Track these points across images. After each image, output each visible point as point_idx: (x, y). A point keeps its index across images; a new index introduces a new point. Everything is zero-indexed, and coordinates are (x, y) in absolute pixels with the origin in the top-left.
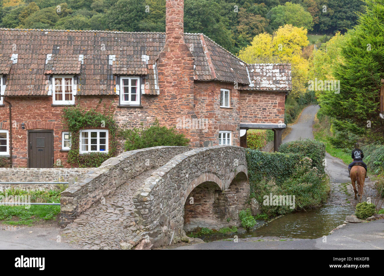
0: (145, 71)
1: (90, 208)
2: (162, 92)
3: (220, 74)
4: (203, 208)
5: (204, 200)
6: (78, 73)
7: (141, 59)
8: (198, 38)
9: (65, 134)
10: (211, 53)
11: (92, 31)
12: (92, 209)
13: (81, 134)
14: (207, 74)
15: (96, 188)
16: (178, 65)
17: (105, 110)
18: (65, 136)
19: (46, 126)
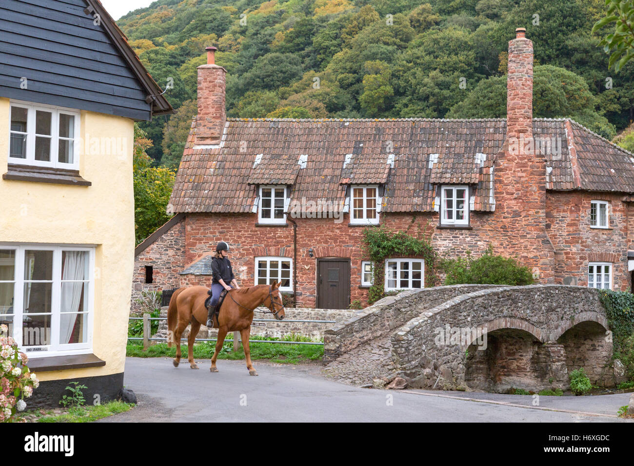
0: (475, 178)
1: (356, 348)
2: (499, 207)
3: (589, 180)
4: (518, 364)
5: (520, 354)
6: (383, 181)
7: (474, 159)
8: (562, 126)
9: (366, 264)
10: (580, 148)
11: (409, 120)
12: (358, 349)
13: (387, 264)
14: (569, 180)
15: (363, 328)
16: (523, 169)
17: (420, 232)
18: (366, 268)
19: (340, 253)
